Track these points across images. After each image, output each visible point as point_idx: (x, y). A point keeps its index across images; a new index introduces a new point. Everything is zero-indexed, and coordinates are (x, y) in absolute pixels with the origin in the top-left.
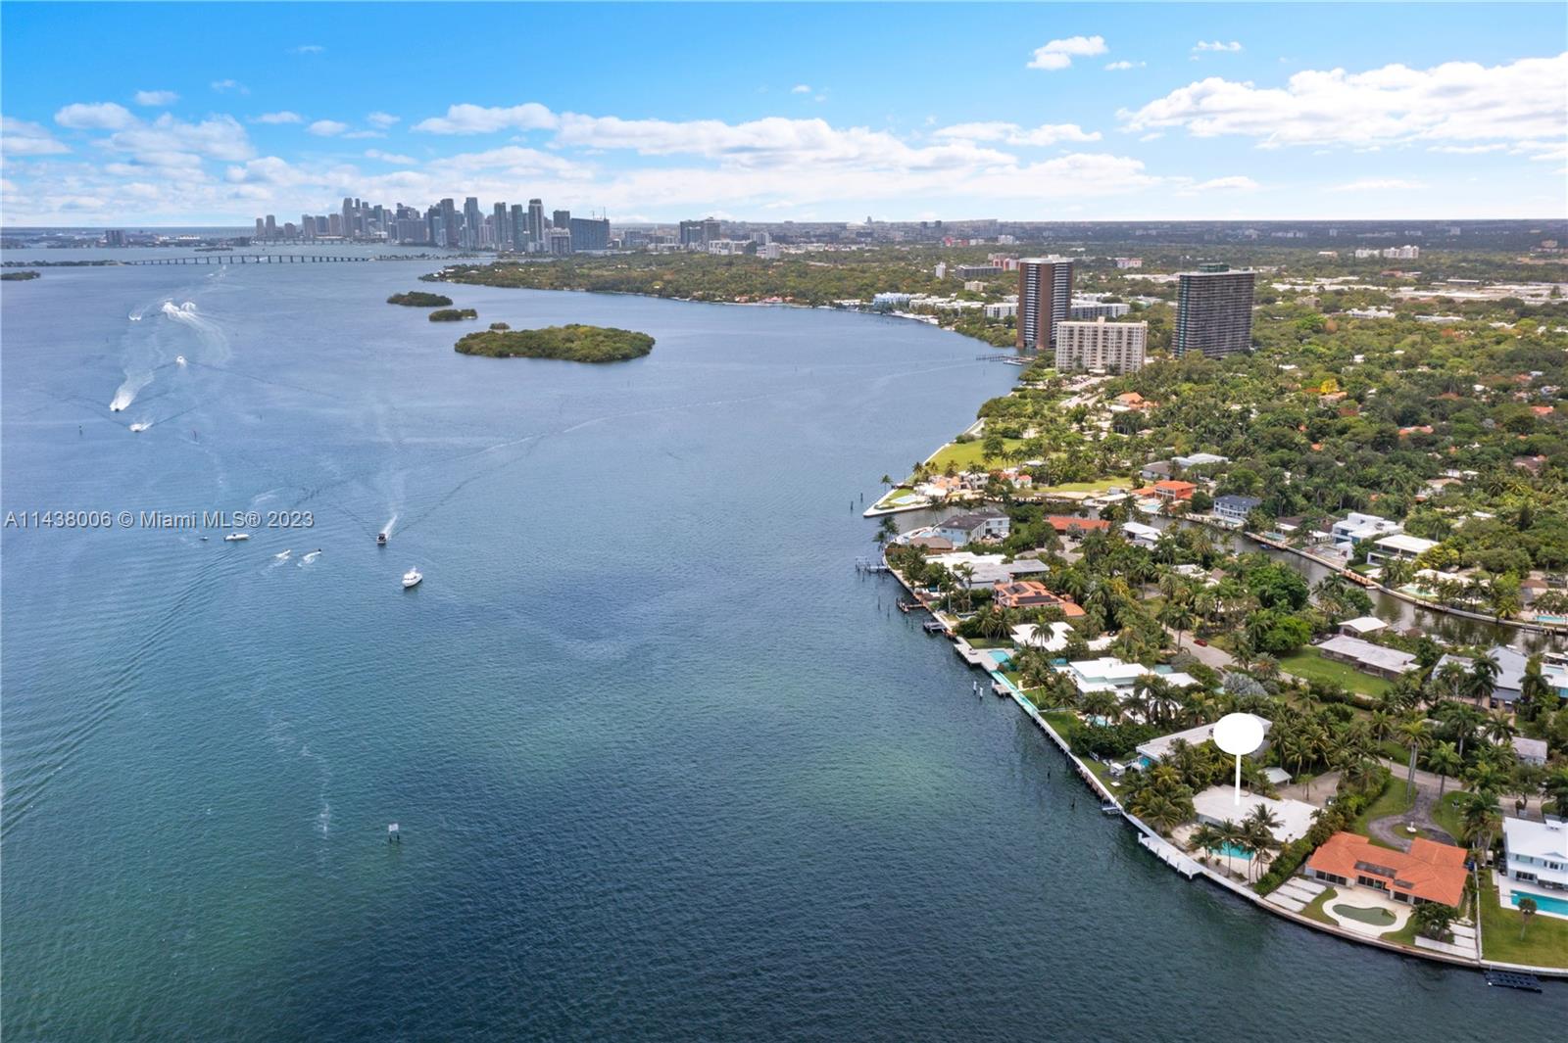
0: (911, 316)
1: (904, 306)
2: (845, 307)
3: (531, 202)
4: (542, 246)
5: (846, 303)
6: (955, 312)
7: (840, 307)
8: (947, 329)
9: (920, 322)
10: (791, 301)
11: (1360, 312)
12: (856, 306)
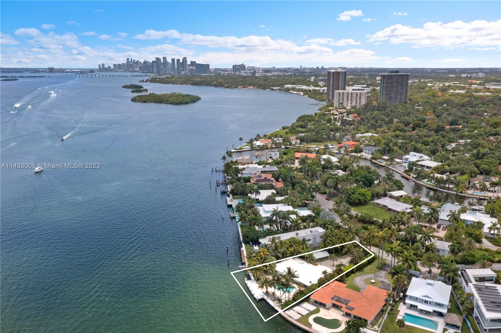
0: (296, 92)
1: (294, 89)
2: (274, 90)
3: (183, 58)
4: (186, 72)
5: (274, 88)
6: (310, 91)
7: (273, 90)
8: (305, 96)
9: (298, 94)
10: (256, 88)
11: (453, 91)
12: (278, 89)
